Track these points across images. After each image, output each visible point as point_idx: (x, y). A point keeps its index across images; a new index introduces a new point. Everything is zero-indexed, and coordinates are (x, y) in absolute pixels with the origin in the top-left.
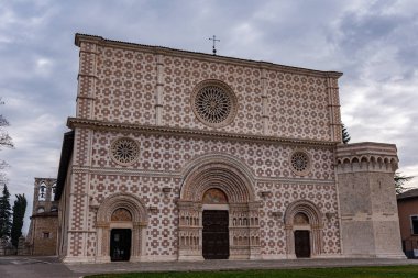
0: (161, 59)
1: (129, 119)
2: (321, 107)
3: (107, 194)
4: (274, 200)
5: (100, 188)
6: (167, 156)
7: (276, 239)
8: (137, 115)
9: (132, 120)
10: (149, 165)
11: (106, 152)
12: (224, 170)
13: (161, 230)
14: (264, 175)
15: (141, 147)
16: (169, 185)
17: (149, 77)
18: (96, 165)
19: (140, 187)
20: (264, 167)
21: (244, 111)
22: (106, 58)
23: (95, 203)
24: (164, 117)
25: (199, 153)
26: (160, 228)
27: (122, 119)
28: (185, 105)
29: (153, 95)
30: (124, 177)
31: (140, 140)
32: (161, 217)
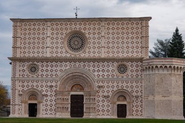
0: (49, 24)
1: (35, 55)
2: (137, 38)
3: (26, 89)
4: (106, 89)
5: (23, 86)
6: (52, 71)
7: (105, 108)
8: (38, 52)
9: (36, 55)
10: (43, 75)
11: (25, 71)
12: (80, 76)
13: (49, 104)
14: (101, 77)
15: (40, 67)
16: (53, 84)
17: (43, 34)
18: (21, 77)
19: (40, 85)
20: (101, 73)
21: (91, 45)
22: (24, 27)
23: (21, 93)
24: (50, 52)
25: (67, 68)
26: (49, 103)
27: (31, 55)
28: (61, 45)
29: (45, 42)
30: (33, 81)
31: (40, 64)
32: (49, 98)
